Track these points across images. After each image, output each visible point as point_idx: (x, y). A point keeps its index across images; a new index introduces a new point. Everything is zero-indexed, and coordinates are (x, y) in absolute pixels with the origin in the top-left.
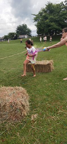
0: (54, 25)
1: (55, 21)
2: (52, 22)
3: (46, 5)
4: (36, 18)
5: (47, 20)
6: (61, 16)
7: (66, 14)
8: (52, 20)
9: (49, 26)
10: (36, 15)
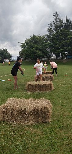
0: (39, 53)
1: (40, 50)
2: (37, 50)
3: (31, 37)
4: (23, 45)
5: (33, 49)
6: (44, 46)
7: (47, 45)
8: (37, 49)
9: (35, 53)
10: (22, 44)
